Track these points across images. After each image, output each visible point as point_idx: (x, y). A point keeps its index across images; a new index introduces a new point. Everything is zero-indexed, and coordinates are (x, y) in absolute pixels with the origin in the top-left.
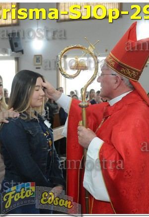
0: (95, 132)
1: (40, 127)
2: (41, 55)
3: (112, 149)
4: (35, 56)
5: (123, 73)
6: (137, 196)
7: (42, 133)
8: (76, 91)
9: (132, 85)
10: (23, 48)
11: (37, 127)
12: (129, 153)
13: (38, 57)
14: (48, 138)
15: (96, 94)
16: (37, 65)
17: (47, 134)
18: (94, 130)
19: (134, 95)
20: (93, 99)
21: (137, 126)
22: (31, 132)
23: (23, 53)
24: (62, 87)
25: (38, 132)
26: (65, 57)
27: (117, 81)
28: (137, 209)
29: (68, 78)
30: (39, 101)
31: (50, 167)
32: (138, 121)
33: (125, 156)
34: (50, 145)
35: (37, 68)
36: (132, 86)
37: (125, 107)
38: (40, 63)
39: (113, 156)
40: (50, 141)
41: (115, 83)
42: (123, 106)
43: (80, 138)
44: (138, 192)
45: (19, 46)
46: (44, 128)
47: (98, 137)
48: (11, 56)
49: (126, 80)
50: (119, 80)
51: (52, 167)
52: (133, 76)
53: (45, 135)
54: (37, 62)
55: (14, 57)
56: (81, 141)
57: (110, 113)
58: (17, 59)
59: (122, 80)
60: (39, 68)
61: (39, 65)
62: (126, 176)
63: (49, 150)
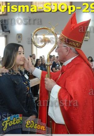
0: (56, 82)
1: (22, 78)
2: (21, 34)
3: (66, 92)
4: (17, 34)
5: (70, 45)
6: (82, 121)
7: (23, 82)
8: (43, 56)
9: (77, 51)
10: (10, 29)
11: (20, 78)
12: (76, 95)
13: (19, 35)
14: (27, 85)
15: (56, 58)
16: (19, 40)
17: (26, 83)
18: (55, 81)
19: (79, 58)
20: (54, 61)
21: (81, 78)
22: (16, 82)
23: (10, 33)
24: (35, 54)
25: (20, 82)
26: (36, 35)
27: (67, 50)
28: (82, 129)
29: (38, 48)
30: (21, 61)
31: (28, 104)
32: (82, 74)
33: (74, 96)
34: (28, 90)
35: (19, 42)
36: (77, 53)
37: (74, 66)
38: (20, 39)
39: (67, 97)
40: (28, 88)
41: (67, 52)
42: (72, 65)
43: (46, 85)
44: (82, 118)
45: (7, 28)
46: (24, 79)
47: (57, 84)
48: (2, 34)
49: (73, 49)
50: (68, 50)
51: (29, 103)
52: (77, 46)
53: (25, 83)
54: (18, 38)
55: (4, 35)
56: (47, 87)
57: (64, 70)
58: (6, 36)
59: (71, 49)
60: (20, 42)
61: (20, 40)
62: (74, 109)
63: (27, 93)
